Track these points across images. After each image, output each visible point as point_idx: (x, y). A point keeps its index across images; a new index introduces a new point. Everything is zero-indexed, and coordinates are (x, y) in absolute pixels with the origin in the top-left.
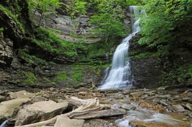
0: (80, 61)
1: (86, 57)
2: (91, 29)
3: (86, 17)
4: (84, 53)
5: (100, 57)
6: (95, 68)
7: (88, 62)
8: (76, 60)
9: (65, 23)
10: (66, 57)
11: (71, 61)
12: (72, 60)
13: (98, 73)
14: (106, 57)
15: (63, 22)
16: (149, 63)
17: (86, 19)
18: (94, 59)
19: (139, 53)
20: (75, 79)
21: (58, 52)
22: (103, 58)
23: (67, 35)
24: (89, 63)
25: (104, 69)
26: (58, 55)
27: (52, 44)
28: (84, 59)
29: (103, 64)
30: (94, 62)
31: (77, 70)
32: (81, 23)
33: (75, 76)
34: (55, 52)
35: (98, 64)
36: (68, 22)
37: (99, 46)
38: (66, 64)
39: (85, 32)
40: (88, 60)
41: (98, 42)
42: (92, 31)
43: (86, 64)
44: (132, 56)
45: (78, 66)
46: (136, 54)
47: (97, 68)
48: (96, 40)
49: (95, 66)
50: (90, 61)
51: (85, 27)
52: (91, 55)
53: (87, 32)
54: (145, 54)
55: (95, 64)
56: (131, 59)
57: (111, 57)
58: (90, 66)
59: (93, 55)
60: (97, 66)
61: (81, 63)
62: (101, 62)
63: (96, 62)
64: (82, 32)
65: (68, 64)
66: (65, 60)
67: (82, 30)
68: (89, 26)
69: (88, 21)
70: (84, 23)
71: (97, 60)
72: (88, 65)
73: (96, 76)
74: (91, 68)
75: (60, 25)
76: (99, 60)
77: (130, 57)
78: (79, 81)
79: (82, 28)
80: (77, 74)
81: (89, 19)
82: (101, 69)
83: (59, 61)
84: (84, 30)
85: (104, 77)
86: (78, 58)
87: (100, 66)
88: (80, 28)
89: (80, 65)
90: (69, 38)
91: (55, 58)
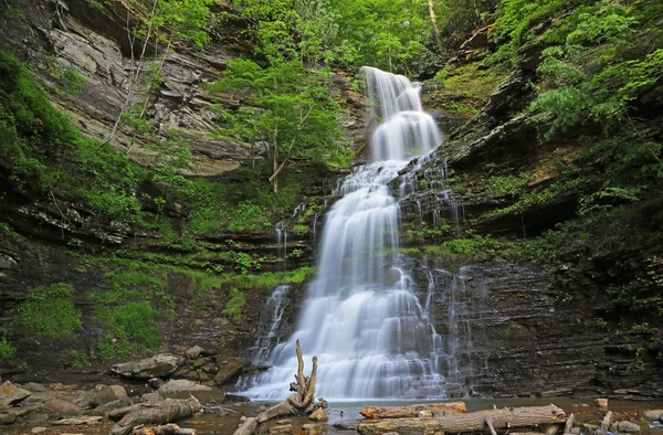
0: (151, 243)
1: (177, 229)
2: (197, 118)
3: (187, 67)
4: (168, 211)
5: (243, 237)
6: (217, 282)
7: (184, 253)
8: (130, 235)
9: (93, 67)
10: (84, 214)
11: (104, 236)
12: (113, 232)
13: (232, 308)
14: (273, 240)
15: (84, 60)
16: (509, 282)
17: (187, 75)
19: (447, 235)
20: (120, 329)
21: (47, 179)
22: (256, 242)
23: (94, 116)
24: (189, 259)
25: (265, 292)
26: (43, 196)
28: (168, 237)
29: (254, 270)
30: (208, 256)
31: (131, 287)
32: (163, 86)
33: (119, 312)
35: (231, 266)
36: (107, 65)
37: (239, 186)
38: (74, 248)
39: (173, 125)
40: (190, 243)
41: (226, 174)
43: (178, 259)
45: (135, 264)
46: (430, 240)
47: (223, 286)
48: (220, 168)
49: (218, 274)
50: (194, 251)
51: (175, 103)
53: (181, 125)
54: (471, 243)
55: (219, 268)
57: (298, 241)
58: (194, 274)
59: (216, 224)
60: (228, 277)
61: (150, 256)
62: (245, 259)
63: (223, 255)
64: (160, 120)
65: (89, 251)
66: (78, 225)
67: (161, 114)
68: (192, 106)
69: (196, 82)
70: (178, 86)
71: (229, 248)
72: (182, 265)
73: (225, 322)
74: (198, 280)
75: (67, 63)
76: (237, 250)
77: (405, 250)
78: (139, 340)
79: (165, 104)
80: (131, 305)
81: (197, 77)
82: (246, 290)
83: (47, 225)
84: (173, 116)
85: (267, 328)
86: (141, 228)
87: (238, 277)
88: (156, 101)
89: (145, 261)
90: (100, 131)
91: (23, 210)
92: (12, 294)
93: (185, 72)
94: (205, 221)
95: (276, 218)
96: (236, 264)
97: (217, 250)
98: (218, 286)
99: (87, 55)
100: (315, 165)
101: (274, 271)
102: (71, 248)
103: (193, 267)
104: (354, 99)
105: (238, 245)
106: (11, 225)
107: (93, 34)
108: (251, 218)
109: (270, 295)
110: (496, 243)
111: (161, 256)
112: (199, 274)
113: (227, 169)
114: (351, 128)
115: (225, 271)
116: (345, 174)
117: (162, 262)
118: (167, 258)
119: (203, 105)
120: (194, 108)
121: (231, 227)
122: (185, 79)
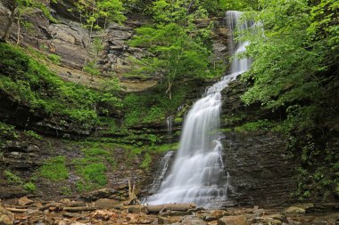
0: (104, 132)
1: (118, 124)
2: (133, 58)
3: (124, 30)
5: (151, 126)
6: (139, 151)
7: (122, 136)
8: (93, 130)
9: (73, 40)
10: (69, 122)
11: (79, 131)
12: (84, 129)
13: (145, 164)
14: (165, 127)
15: (68, 37)
17: (124, 35)
18: (137, 129)
19: (244, 121)
20: (87, 176)
21: (49, 107)
22: (159, 128)
23: (75, 68)
24: (125, 139)
25: (162, 155)
26: (47, 116)
27: (35, 87)
28: (113, 129)
29: (157, 143)
30: (136, 137)
31: (93, 156)
32: (110, 43)
33: (89, 169)
34: (43, 107)
35: (146, 142)
36: (80, 38)
37: (152, 98)
38: (66, 138)
39: (119, 65)
40: (124, 130)
41: (149, 89)
42: (137, 63)
43: (119, 140)
44: (227, 126)
45: (97, 144)
46: (236, 124)
47: (143, 153)
48: (146, 86)
49: (140, 146)
50: (127, 135)
51: (119, 52)
52: (131, 119)
53: (124, 64)
54: (256, 125)
55: (140, 143)
56: (224, 133)
57: (178, 126)
58: (127, 147)
59: (137, 120)
60: (145, 148)
61: (105, 139)
62: (153, 138)
63: (142, 137)
64: (112, 63)
65: (73, 139)
66: (67, 128)
67: (112, 60)
68: (129, 52)
69: (129, 38)
70: (120, 42)
71: (145, 132)
72: (121, 143)
73: (141, 171)
74: (129, 151)
75: (59, 41)
76: (149, 133)
78: (96, 182)
79: (114, 54)
80: (93, 164)
81: (130, 35)
82: (153, 154)
83: (51, 129)
84: (118, 59)
85: (160, 174)
86: (99, 125)
87: (150, 148)
88: (109, 52)
89: (102, 142)
90: (79, 75)
91: (40, 123)
92: (37, 162)
93: (123, 33)
96: (148, 141)
97: (139, 134)
98: (140, 153)
99: (69, 34)
101: (168, 143)
102: (64, 138)
103: (127, 144)
104: (223, 33)
105: (149, 131)
106: (34, 131)
107: (71, 22)
109: (163, 156)
111: (110, 139)
112: (130, 147)
113: (150, 86)
114: (223, 51)
115: (143, 145)
117: (111, 142)
118: (114, 140)
119: (135, 50)
120: (131, 53)
121: (145, 121)
122: (123, 37)
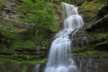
1: (8, 48)
2: (15, 16)
4: (6, 43)
5: (28, 50)
7: (10, 55)
14: (36, 51)
16: (104, 64)
17: (11, 4)
18: (19, 51)
19: (85, 50)
22: (32, 51)
24: (11, 56)
25: (33, 66)
28: (5, 50)
29: (30, 60)
32: (4, 6)
37: (27, 36)
39: (7, 18)
40: (11, 52)
41: (23, 32)
42: (16, 18)
43: (8, 56)
46: (80, 51)
48: (21, 30)
49: (20, 61)
50: (13, 54)
51: (8, 12)
53: (10, 18)
54: (92, 52)
55: (20, 59)
59: (20, 46)
60: (23, 62)
62: (28, 57)
63: (21, 55)
64: (4, 16)
67: (4, 15)
68: (13, 13)
69: (14, 6)
70: (9, 7)
71: (23, 53)
72: (9, 58)
74: (14, 63)
76: (26, 54)
77: (73, 54)
79: (5, 12)
81: (15, 4)
82: (28, 65)
84: (7, 15)
87: (26, 62)
88: (2, 11)
93: (11, 3)
94: (16, 45)
95: (37, 45)
96: (25, 58)
97: (20, 54)
98: (20, 64)
100: (48, 30)
101: (36, 60)
103: (12, 59)
104: (59, 11)
105: (26, 52)
108: (30, 44)
109: (35, 67)
110: (100, 52)
112: (14, 61)
114: (58, 20)
115: (22, 60)
116: (56, 32)
117: (3, 57)
118: (5, 56)
119: (16, 13)
120: (14, 13)
121: (24, 47)
122: (11, 5)
